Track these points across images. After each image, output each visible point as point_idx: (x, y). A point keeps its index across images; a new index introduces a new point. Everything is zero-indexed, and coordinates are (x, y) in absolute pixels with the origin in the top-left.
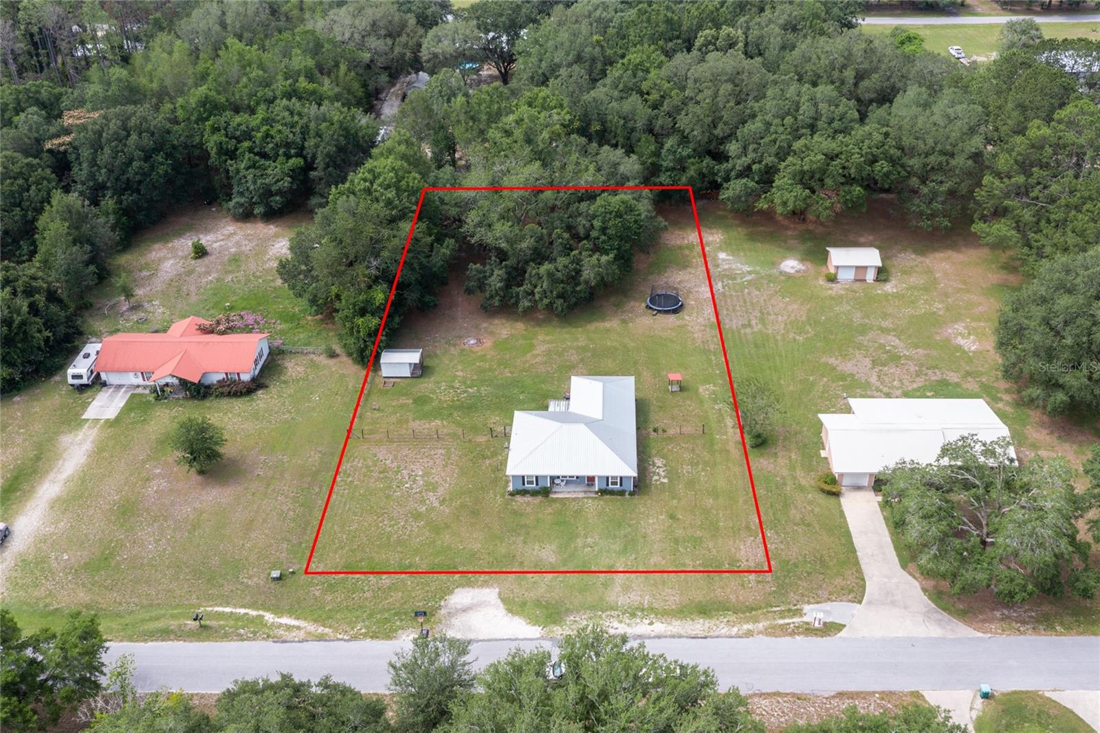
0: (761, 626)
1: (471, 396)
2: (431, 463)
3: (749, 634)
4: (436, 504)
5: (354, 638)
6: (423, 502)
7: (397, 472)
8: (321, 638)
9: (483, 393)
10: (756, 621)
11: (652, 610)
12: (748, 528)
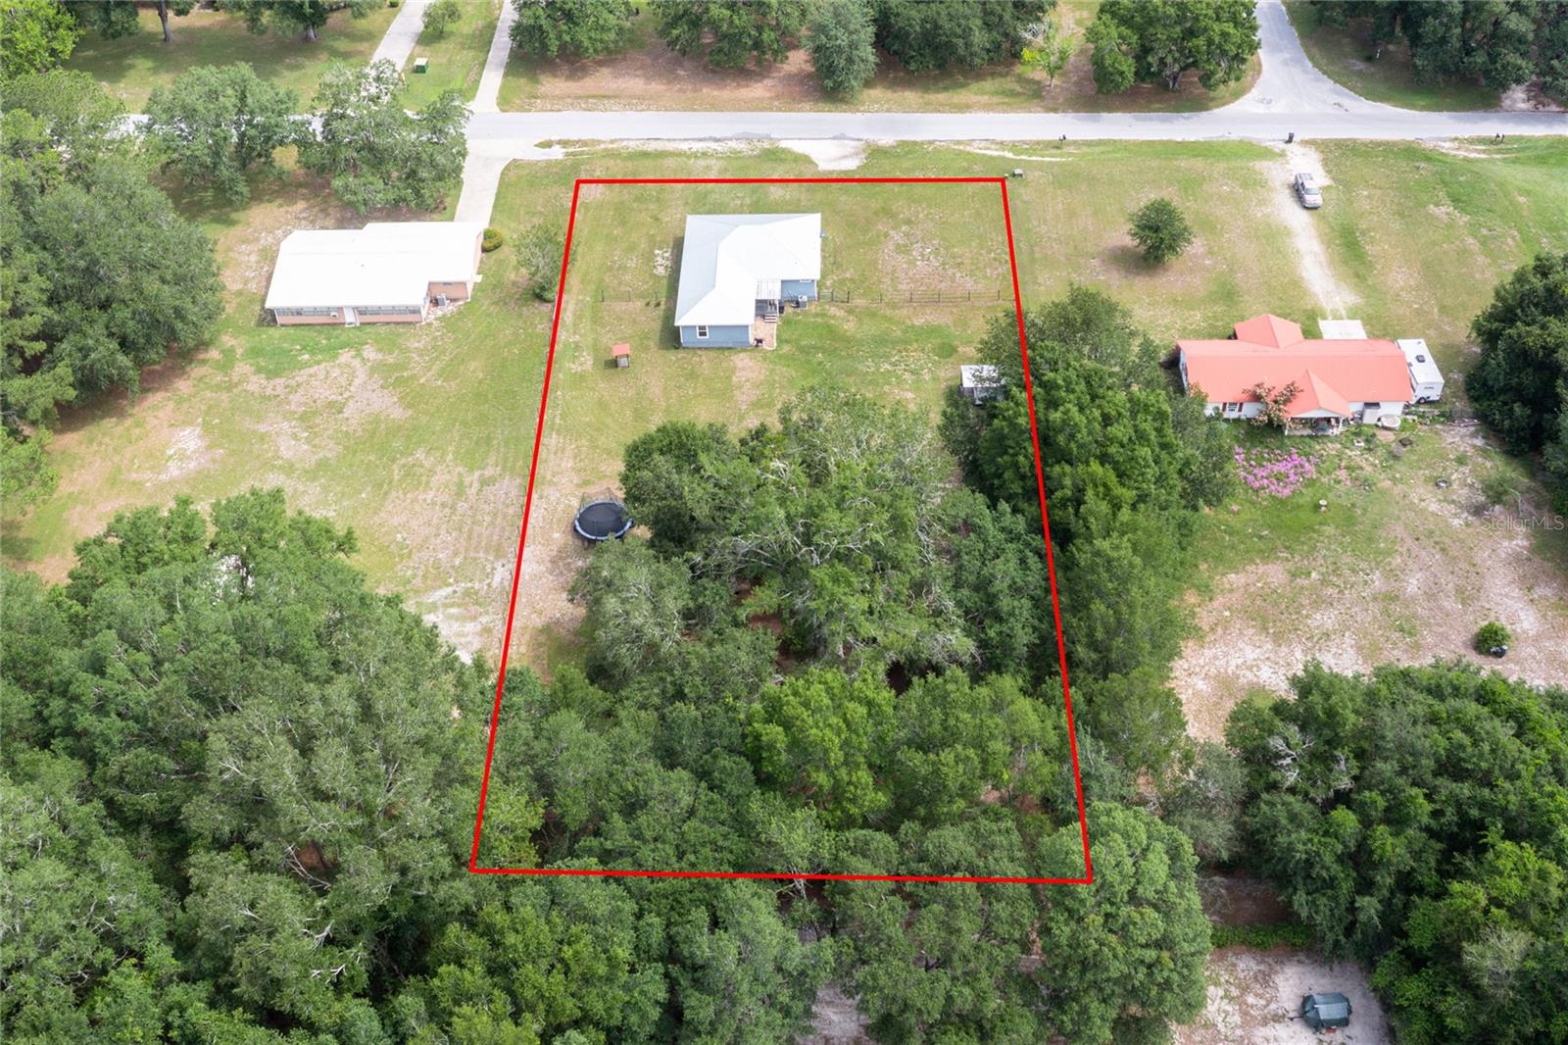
0: (603, 146)
1: (886, 357)
2: (910, 273)
3: (612, 142)
4: (892, 232)
5: (931, 142)
6: (907, 235)
7: (944, 264)
8: (958, 142)
9: (870, 362)
10: (605, 150)
11: (689, 157)
12: (587, 209)
